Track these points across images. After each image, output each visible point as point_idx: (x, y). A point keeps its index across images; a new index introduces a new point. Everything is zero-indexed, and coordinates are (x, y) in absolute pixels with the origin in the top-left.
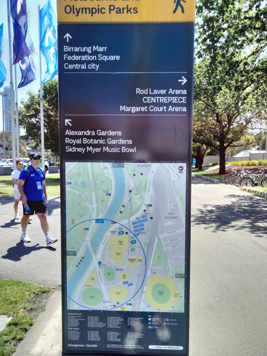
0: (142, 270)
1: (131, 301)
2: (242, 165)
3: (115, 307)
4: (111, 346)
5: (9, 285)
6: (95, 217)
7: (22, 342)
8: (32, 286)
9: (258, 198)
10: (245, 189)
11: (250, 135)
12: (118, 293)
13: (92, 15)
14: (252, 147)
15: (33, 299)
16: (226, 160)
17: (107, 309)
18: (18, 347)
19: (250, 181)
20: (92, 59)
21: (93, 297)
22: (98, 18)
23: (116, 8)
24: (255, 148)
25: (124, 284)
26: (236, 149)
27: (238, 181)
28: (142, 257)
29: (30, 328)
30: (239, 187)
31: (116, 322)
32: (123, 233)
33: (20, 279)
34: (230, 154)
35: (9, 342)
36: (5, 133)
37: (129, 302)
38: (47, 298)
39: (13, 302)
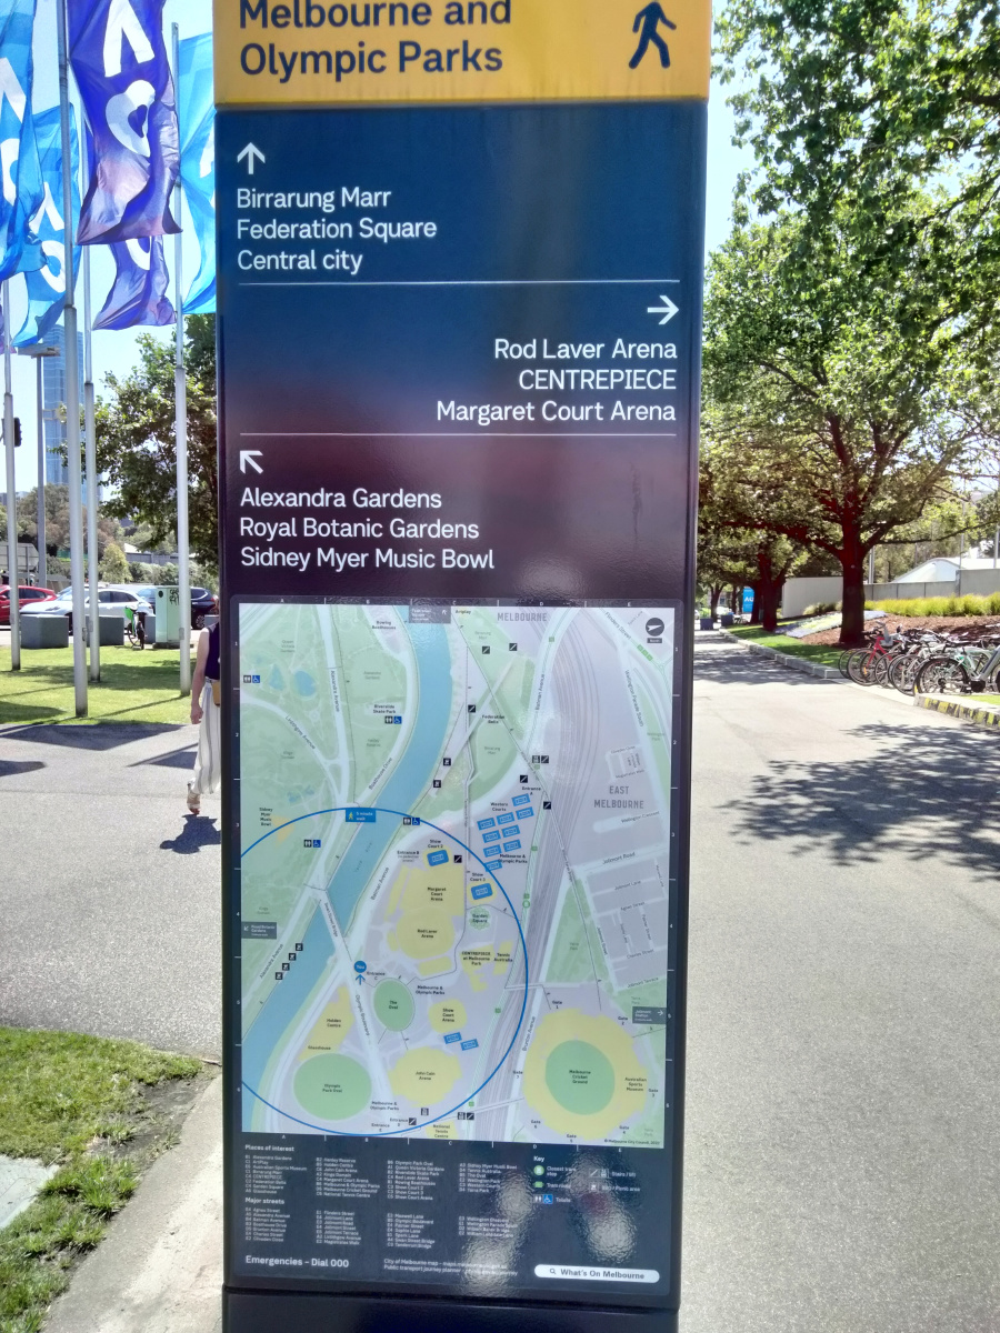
0: (512, 992)
1: (472, 1104)
2: (929, 614)
3: (414, 1123)
4: (399, 1265)
5: (51, 1051)
6: (342, 800)
7: (92, 1256)
8: (133, 1055)
9: (983, 736)
10: (935, 702)
11: (958, 500)
12: (425, 1076)
13: (338, 79)
14: (968, 543)
15: (138, 1100)
16: (867, 593)
17: (385, 1130)
18: (78, 1275)
19: (954, 674)
20: (337, 234)
21: (336, 1088)
22: (359, 89)
23: (424, 50)
24: (976, 549)
25: (447, 1042)
26: (907, 553)
27: (909, 671)
28: (511, 946)
29: (123, 1207)
30: (913, 695)
31: (416, 1181)
32: (446, 860)
33: (91, 1029)
34: (884, 572)
35: (45, 1256)
36: (47, 492)
37: (466, 1109)
38: (189, 1096)
39: (62, 1110)
